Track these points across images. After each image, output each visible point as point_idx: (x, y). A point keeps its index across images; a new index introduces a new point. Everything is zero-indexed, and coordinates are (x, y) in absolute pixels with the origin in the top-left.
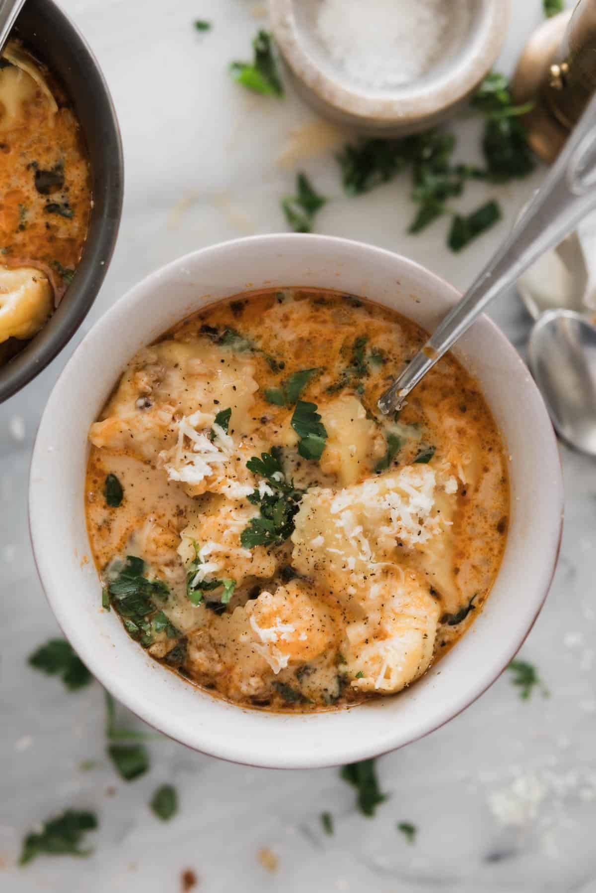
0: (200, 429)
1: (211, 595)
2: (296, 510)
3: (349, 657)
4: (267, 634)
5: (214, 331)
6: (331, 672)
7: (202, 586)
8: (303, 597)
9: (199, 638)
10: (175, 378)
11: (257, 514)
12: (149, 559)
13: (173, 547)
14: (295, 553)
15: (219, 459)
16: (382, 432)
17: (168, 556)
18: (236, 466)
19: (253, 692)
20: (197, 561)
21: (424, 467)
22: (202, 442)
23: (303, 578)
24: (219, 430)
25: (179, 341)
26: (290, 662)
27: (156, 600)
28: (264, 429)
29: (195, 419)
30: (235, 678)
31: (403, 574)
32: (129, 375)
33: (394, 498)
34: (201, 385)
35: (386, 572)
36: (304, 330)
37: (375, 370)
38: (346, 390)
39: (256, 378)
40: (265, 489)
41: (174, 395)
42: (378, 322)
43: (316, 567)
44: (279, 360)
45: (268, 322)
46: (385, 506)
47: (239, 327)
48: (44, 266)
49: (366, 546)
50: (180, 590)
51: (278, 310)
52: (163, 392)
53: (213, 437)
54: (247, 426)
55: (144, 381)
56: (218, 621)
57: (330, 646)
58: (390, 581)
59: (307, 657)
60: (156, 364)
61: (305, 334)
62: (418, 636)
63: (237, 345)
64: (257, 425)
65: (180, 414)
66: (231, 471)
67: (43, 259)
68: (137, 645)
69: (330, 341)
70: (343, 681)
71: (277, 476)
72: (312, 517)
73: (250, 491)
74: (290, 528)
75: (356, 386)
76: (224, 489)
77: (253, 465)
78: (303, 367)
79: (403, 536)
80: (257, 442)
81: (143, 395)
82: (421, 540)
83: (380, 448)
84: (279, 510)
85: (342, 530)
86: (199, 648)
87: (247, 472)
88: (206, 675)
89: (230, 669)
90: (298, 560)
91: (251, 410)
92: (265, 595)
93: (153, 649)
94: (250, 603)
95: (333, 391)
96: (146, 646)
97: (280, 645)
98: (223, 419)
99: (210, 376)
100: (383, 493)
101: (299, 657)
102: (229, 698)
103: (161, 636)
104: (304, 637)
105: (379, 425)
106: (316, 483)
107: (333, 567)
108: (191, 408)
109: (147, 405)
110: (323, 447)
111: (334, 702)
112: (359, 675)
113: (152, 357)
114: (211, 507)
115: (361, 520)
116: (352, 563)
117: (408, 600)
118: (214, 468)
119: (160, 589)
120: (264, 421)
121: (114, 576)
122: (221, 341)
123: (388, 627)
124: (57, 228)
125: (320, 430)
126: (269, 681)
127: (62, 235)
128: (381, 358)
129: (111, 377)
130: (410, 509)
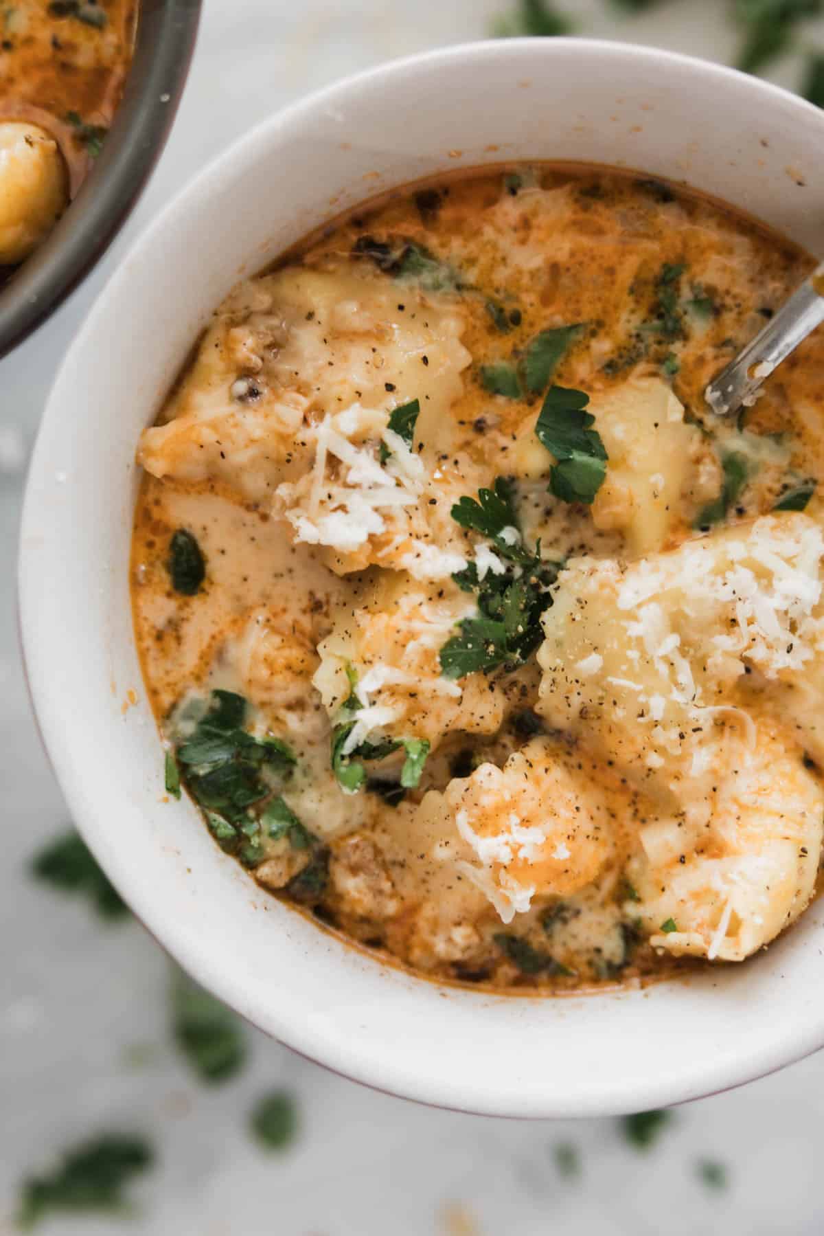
0: (359, 441)
1: (381, 767)
2: (546, 601)
3: (645, 888)
4: (489, 847)
5: (384, 248)
6: (609, 917)
7: (365, 752)
8: (558, 773)
9: (353, 850)
10: (308, 339)
11: (470, 610)
12: (256, 696)
13: (305, 674)
14: (544, 687)
15: (397, 500)
16: (714, 449)
17: (294, 690)
18: (429, 516)
19: (457, 955)
20: (352, 703)
21: (796, 518)
22: (362, 466)
23: (558, 733)
24: (396, 443)
25: (314, 268)
26: (533, 900)
27: (269, 776)
28: (480, 442)
29: (350, 419)
30: (423, 924)
31: (752, 727)
32: (217, 334)
33: (743, 578)
34: (359, 353)
35: (721, 724)
36: (562, 247)
37: (699, 326)
38: (642, 367)
39: (467, 340)
40: (487, 561)
41: (307, 373)
42: (708, 233)
43: (583, 714)
44: (509, 307)
45: (489, 232)
46: (725, 594)
47: (433, 242)
48: (49, 120)
49: (685, 674)
50: (317, 758)
51: (509, 210)
52: (285, 367)
53: (384, 456)
54: (448, 437)
55: (247, 345)
56: (389, 816)
57: (608, 866)
58: (728, 741)
59: (564, 890)
60: (269, 313)
61: (562, 256)
62: (788, 853)
63: (427, 278)
64: (470, 435)
65: (318, 411)
66: (420, 525)
67: (48, 107)
68: (233, 864)
69: (611, 271)
70: (633, 934)
71: (509, 535)
72: (578, 618)
73: (458, 564)
74: (534, 637)
75: (661, 360)
76: (406, 561)
77: (464, 511)
78: (559, 320)
79: (758, 654)
80: (468, 467)
81: (246, 372)
82: (793, 662)
83: (710, 480)
84: (513, 602)
85: (639, 642)
86: (354, 870)
87: (452, 527)
88: (366, 920)
89: (412, 910)
90: (548, 700)
91: (454, 405)
92: (485, 771)
93: (265, 871)
94: (457, 784)
95: (615, 369)
96: (250, 866)
97: (518, 868)
98: (403, 420)
99: (378, 335)
100: (723, 569)
101: (548, 890)
102: (410, 965)
103: (280, 847)
104: (563, 853)
105: (708, 436)
106: (583, 549)
107: (619, 714)
108: (340, 400)
109: (253, 393)
110: (600, 477)
111: (615, 973)
112: (669, 926)
113: (263, 300)
114: (377, 596)
115: (677, 623)
116: (657, 707)
117: (766, 779)
118: (387, 518)
119: (278, 755)
120: (480, 427)
121: (188, 728)
122: (395, 270)
123: (729, 833)
124: (72, 47)
125: (592, 445)
126: (489, 931)
127: (84, 59)
128: (710, 303)
129: (183, 337)
130: (777, 602)
